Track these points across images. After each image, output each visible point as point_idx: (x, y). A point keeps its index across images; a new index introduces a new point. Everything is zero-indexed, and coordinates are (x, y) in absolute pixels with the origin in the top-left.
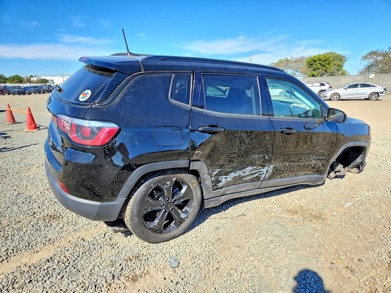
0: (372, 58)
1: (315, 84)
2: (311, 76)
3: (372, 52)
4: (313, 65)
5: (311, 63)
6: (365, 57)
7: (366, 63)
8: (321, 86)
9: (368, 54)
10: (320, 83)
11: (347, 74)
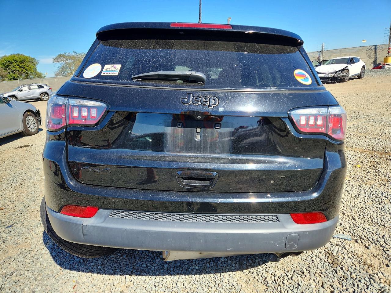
0: (62, 61)
1: (32, 87)
2: (11, 79)
3: (60, 55)
4: (10, 67)
5: (7, 65)
6: (56, 60)
7: (59, 65)
8: (39, 88)
9: (57, 56)
10: (38, 85)
11: (43, 76)
